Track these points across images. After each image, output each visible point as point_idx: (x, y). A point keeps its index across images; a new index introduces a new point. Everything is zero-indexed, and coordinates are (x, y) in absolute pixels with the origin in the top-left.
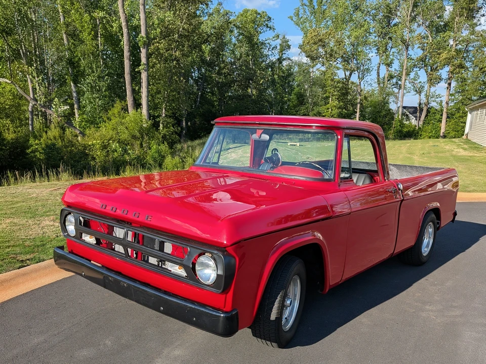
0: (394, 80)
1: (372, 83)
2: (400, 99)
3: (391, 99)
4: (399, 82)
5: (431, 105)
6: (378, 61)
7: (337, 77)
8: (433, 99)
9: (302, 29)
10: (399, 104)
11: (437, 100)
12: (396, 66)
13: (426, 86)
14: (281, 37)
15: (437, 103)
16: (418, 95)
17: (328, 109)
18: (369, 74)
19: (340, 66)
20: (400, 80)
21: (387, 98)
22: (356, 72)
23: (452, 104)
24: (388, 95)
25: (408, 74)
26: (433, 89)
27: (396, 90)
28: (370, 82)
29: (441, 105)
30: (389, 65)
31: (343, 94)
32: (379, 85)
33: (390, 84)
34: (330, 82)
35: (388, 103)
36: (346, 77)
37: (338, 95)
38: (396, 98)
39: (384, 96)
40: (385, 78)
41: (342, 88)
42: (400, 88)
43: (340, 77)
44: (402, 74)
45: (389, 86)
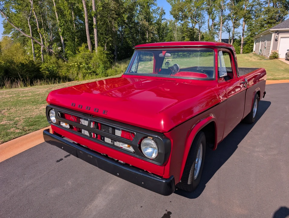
0: (216, 27)
1: (206, 28)
2: (220, 36)
3: (215, 36)
4: (219, 28)
5: (235, 38)
6: (208, 18)
7: (189, 27)
8: (236, 35)
9: (171, 4)
10: (220, 38)
11: (238, 35)
12: (217, 19)
13: (232, 29)
14: (161, 9)
15: (238, 37)
16: (228, 33)
18: (204, 24)
19: (190, 21)
20: (220, 27)
22: (198, 24)
23: (246, 37)
25: (223, 23)
26: (236, 30)
27: (217, 31)
28: (205, 28)
29: (240, 37)
30: (213, 20)
31: (192, 34)
32: (209, 30)
33: (214, 28)
34: (185, 29)
35: (214, 38)
36: (193, 26)
37: (190, 35)
38: (218, 35)
39: (212, 35)
40: (212, 26)
41: (191, 32)
42: (220, 30)
43: (190, 27)
44: (220, 23)
45: (214, 29)
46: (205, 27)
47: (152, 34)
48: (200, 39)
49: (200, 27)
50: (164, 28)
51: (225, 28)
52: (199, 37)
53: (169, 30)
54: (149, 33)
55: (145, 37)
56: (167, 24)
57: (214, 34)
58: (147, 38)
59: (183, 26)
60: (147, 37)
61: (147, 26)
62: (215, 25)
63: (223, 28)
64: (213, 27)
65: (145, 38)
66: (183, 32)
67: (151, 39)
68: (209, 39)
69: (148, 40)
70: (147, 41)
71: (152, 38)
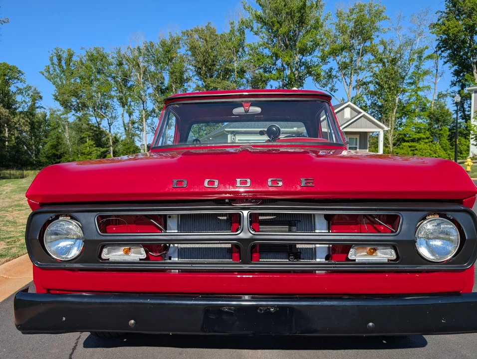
0: (136, 125)
1: (120, 127)
2: (144, 139)
3: (136, 139)
4: (140, 127)
6: (122, 112)
7: (90, 122)
9: (54, 83)
10: (144, 143)
12: (136, 116)
14: (33, 89)
17: (86, 147)
18: (116, 120)
19: (92, 113)
21: (133, 138)
22: (106, 119)
24: (133, 135)
27: (139, 133)
30: (130, 114)
31: (97, 135)
32: (125, 129)
33: (133, 127)
34: (85, 126)
35: (133, 141)
36: (98, 122)
37: (93, 136)
38: (140, 138)
39: (130, 136)
40: (129, 123)
41: (96, 131)
42: (142, 130)
43: (93, 122)
44: (142, 121)
45: (133, 129)
46: (119, 125)
47: (18, 130)
48: (111, 143)
49: (110, 124)
50: (40, 123)
51: (149, 128)
52: (111, 140)
53: (50, 126)
54: (11, 128)
55: (2, 135)
56: (46, 116)
57: (133, 136)
58: (5, 137)
59: (80, 120)
60: (7, 135)
61: (5, 116)
62: (133, 123)
63: (147, 127)
64: (130, 125)
65: (3, 137)
66: (80, 130)
67: (15, 139)
68: (128, 143)
69: (8, 141)
70: (7, 143)
71: (17, 138)
